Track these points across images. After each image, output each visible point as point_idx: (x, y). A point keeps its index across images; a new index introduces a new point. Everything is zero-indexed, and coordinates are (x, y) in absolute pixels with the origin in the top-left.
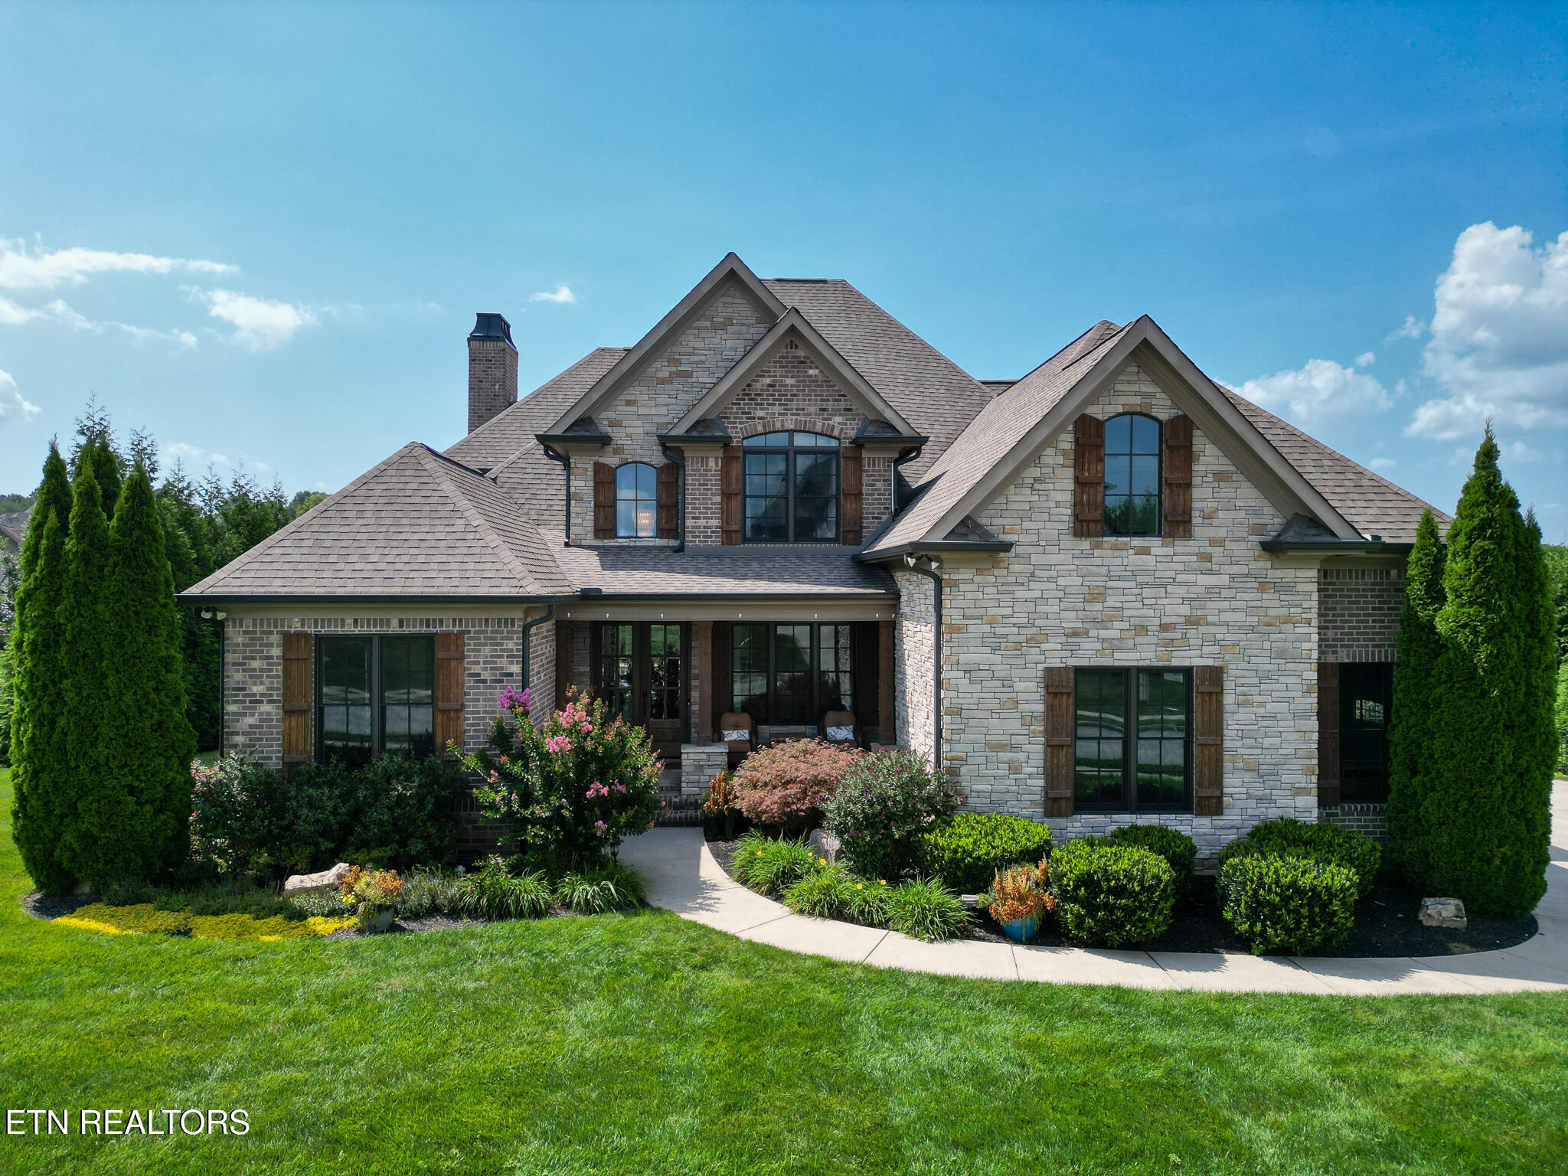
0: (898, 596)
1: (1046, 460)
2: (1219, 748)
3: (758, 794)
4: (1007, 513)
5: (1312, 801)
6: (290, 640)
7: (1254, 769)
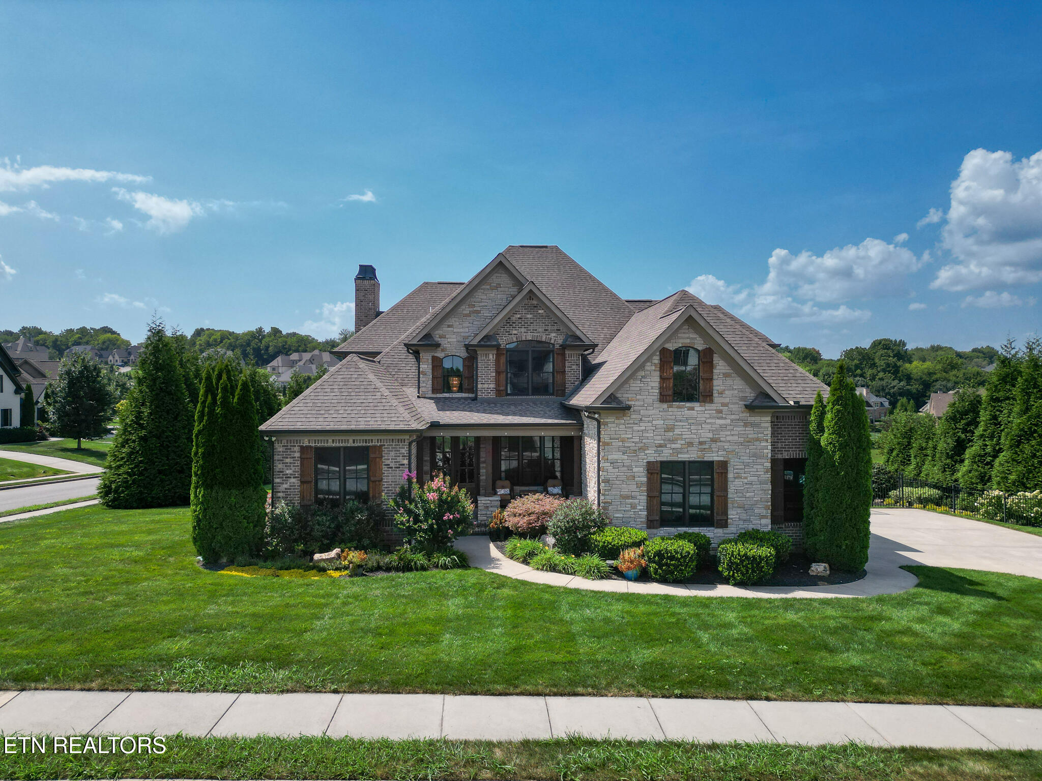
0: (583, 425)
1: (647, 368)
2: (726, 497)
3: (516, 519)
4: (629, 392)
5: (769, 521)
6: (303, 449)
7: (742, 507)
